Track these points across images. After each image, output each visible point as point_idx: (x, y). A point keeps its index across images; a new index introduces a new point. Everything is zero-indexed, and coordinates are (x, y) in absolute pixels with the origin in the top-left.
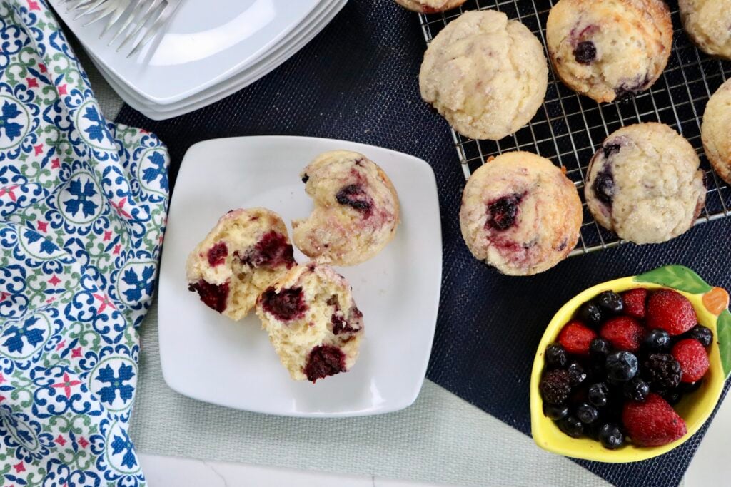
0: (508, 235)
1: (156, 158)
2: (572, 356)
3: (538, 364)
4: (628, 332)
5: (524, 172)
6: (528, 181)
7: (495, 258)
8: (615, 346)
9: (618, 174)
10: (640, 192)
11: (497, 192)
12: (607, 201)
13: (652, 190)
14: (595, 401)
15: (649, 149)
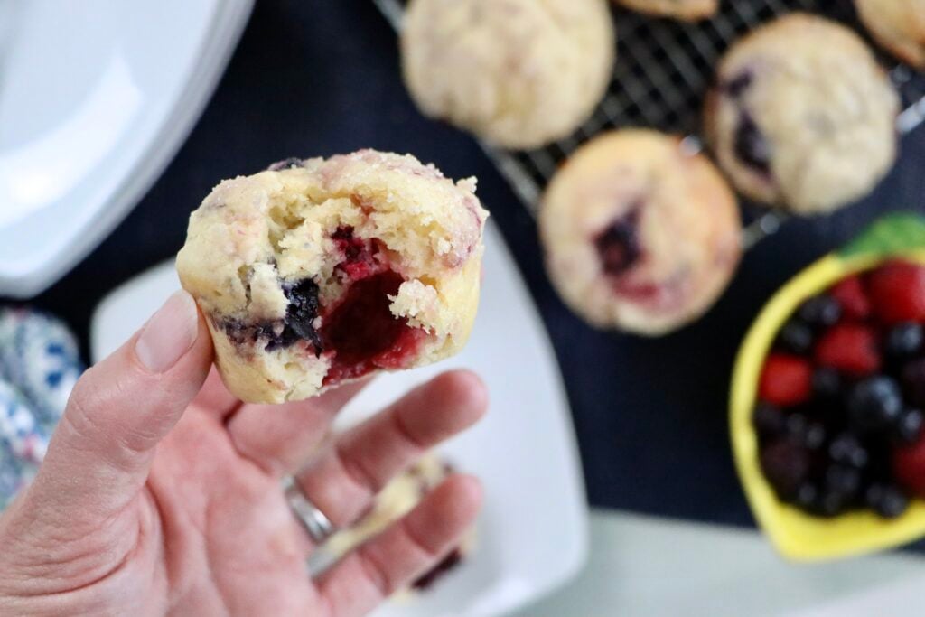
0: (639, 276)
1: (54, 350)
2: (789, 408)
3: (744, 443)
4: (857, 348)
5: (625, 171)
6: (633, 185)
7: (634, 317)
8: (850, 376)
9: (765, 121)
10: (806, 136)
11: (601, 215)
12: (761, 167)
13: (824, 128)
14: (846, 464)
15: (798, 64)
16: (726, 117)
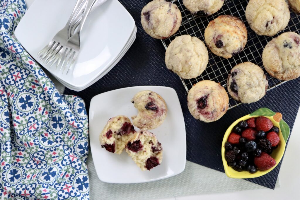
0: (205, 110)
1: (81, 105)
2: (234, 145)
3: (223, 150)
4: (250, 134)
5: (207, 88)
6: (208, 91)
7: (202, 118)
8: (247, 140)
9: (238, 83)
10: (246, 87)
11: (199, 96)
12: (236, 92)
13: (250, 86)
14: (244, 159)
15: (246, 72)
16: (230, 80)
